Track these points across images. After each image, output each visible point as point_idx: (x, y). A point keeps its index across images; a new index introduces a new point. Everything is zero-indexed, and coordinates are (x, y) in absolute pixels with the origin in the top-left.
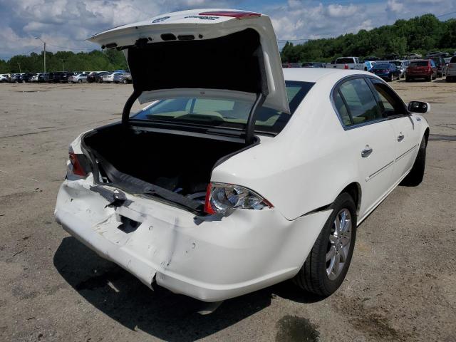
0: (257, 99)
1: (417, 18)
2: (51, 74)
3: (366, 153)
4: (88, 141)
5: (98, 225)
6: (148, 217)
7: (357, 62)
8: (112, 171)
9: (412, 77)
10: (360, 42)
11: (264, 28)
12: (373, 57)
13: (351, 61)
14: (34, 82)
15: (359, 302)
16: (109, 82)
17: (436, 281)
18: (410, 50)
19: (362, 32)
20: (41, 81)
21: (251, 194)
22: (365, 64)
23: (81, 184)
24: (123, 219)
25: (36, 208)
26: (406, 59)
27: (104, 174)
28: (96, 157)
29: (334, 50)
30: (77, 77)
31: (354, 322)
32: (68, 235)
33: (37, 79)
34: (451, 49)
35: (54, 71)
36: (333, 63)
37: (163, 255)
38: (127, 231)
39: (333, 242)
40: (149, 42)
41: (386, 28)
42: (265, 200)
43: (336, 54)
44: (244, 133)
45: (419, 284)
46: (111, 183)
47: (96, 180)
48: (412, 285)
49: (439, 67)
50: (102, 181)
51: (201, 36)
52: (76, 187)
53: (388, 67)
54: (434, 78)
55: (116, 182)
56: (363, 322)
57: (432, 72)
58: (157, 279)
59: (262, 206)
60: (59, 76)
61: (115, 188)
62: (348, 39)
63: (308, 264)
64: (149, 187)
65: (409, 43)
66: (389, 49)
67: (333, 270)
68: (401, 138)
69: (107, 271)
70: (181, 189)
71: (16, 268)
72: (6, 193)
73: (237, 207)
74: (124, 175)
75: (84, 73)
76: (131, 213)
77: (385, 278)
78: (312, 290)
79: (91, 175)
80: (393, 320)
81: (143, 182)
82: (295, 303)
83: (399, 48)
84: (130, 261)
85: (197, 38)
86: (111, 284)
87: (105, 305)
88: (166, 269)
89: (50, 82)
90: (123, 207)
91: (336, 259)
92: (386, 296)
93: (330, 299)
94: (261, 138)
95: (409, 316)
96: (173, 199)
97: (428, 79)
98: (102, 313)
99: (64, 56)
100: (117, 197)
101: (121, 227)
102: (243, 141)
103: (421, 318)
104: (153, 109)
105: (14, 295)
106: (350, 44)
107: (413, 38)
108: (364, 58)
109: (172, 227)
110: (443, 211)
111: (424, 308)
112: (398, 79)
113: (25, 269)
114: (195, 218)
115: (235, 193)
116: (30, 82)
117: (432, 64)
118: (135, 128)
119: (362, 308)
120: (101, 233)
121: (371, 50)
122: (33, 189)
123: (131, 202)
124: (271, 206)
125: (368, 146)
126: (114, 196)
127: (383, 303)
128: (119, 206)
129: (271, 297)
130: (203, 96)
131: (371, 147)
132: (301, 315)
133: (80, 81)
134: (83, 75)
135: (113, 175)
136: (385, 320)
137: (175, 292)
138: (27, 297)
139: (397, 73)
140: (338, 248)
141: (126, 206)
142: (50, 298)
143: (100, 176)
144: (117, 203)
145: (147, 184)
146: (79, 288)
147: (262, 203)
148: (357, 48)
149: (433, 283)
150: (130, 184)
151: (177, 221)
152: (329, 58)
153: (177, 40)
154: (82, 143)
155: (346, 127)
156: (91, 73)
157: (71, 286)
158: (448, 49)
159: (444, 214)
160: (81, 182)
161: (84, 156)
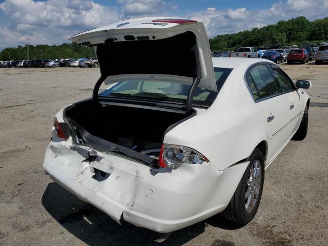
0: (194, 81)
1: (293, 19)
2: (33, 61)
3: (270, 119)
4: (68, 113)
5: (77, 176)
6: (115, 170)
7: (253, 51)
8: (86, 135)
9: (291, 61)
10: (254, 37)
11: (199, 31)
12: (263, 47)
13: (249, 50)
14: (20, 67)
15: (269, 228)
16: (75, 66)
17: (324, 211)
18: (289, 42)
19: (255, 29)
20: (25, 66)
21: (193, 152)
22: (259, 52)
23: (63, 145)
24: (96, 170)
25: (27, 161)
26: (286, 48)
27: (80, 137)
28: (74, 125)
29: (235, 42)
30: (52, 63)
31: (267, 244)
32: (52, 181)
33: (22, 64)
34: (317, 41)
35: (35, 58)
36: (236, 51)
37: (128, 198)
38: (100, 180)
39: (249, 185)
40: (115, 41)
41: (272, 26)
42: (204, 157)
43: (237, 45)
44: (185, 106)
45: (311, 214)
46: (85, 144)
47: (74, 142)
48: (306, 215)
49: (310, 54)
50: (78, 142)
51: (154, 37)
52: (60, 147)
53: (274, 54)
54: (307, 62)
55: (89, 143)
56: (273, 244)
57: (305, 57)
58: (124, 216)
59: (201, 161)
60: (39, 63)
61: (89, 148)
62: (245, 34)
63: (233, 202)
64: (114, 146)
65: (288, 37)
66: (274, 42)
67: (250, 205)
68: (292, 107)
69: (81, 208)
70: (136, 147)
71: (14, 208)
72: (3, 151)
73: (183, 162)
74: (95, 137)
75: (57, 60)
76: (102, 166)
77: (286, 210)
78: (235, 220)
79: (71, 138)
80: (295, 242)
81: (110, 143)
82: (222, 230)
83: (281, 40)
84: (103, 203)
85: (151, 39)
86: (85, 218)
87: (82, 235)
88: (130, 209)
89: (32, 67)
90: (95, 162)
91: (252, 196)
92: (289, 223)
93: (247, 226)
94: (197, 109)
95: (306, 238)
96: (133, 155)
97: (302, 63)
98: (80, 241)
99: (42, 48)
100: (91, 155)
101: (94, 177)
102: (184, 112)
103: (314, 240)
104: (115, 89)
105: (14, 229)
106: (247, 38)
107: (290, 34)
108: (257, 47)
109: (134, 177)
110: (323, 159)
111: (316, 232)
112: (282, 62)
113: (20, 208)
114: (151, 170)
115: (181, 151)
116: (18, 67)
117: (305, 52)
118: (102, 103)
119: (271, 233)
120: (80, 182)
121: (262, 42)
122: (23, 147)
123: (102, 158)
124: (208, 161)
125: (271, 113)
126: (89, 153)
127: (287, 229)
128: (93, 161)
129: (205, 226)
130: (152, 79)
131: (273, 114)
132: (227, 239)
133: (54, 66)
134: (56, 62)
135: (86, 138)
136: (289, 242)
137: (137, 226)
138: (23, 230)
139: (280, 58)
140: (253, 188)
141: (98, 161)
142: (40, 230)
143: (77, 138)
144: (91, 158)
145: (113, 144)
146: (62, 221)
147: (201, 159)
148: (252, 41)
149: (321, 212)
150: (100, 144)
151: (137, 172)
152: (232, 48)
153: (136, 39)
154: (64, 115)
155: (256, 100)
156: (62, 60)
157: (56, 221)
158: (315, 41)
159: (324, 161)
160: (63, 143)
161: (65, 124)
